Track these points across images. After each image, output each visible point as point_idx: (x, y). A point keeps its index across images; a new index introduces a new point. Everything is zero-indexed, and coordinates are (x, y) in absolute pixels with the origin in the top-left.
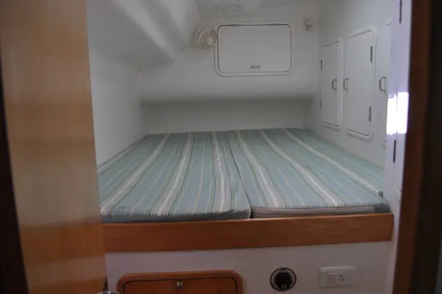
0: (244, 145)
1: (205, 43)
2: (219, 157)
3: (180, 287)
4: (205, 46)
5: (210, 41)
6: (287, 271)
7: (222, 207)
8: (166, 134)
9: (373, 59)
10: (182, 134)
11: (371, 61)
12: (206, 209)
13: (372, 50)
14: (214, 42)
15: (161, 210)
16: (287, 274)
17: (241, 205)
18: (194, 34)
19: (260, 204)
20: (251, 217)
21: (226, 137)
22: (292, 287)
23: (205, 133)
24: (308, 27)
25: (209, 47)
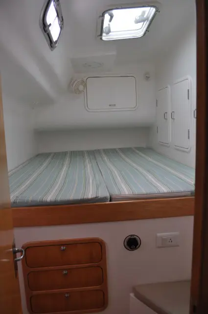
0: (105, 158)
1: (78, 89)
2: (89, 166)
3: (64, 250)
4: (77, 91)
5: (81, 88)
6: (135, 237)
7: (90, 195)
8: (52, 153)
9: (190, 98)
10: (63, 152)
11: (188, 98)
12: (79, 196)
13: (188, 91)
14: (84, 89)
15: (50, 198)
16: (135, 239)
17: (103, 193)
18: (71, 83)
19: (115, 192)
20: (110, 201)
21: (93, 154)
22: (138, 248)
23: (79, 151)
24: (147, 78)
25: (80, 92)
